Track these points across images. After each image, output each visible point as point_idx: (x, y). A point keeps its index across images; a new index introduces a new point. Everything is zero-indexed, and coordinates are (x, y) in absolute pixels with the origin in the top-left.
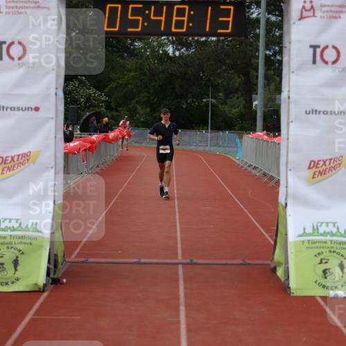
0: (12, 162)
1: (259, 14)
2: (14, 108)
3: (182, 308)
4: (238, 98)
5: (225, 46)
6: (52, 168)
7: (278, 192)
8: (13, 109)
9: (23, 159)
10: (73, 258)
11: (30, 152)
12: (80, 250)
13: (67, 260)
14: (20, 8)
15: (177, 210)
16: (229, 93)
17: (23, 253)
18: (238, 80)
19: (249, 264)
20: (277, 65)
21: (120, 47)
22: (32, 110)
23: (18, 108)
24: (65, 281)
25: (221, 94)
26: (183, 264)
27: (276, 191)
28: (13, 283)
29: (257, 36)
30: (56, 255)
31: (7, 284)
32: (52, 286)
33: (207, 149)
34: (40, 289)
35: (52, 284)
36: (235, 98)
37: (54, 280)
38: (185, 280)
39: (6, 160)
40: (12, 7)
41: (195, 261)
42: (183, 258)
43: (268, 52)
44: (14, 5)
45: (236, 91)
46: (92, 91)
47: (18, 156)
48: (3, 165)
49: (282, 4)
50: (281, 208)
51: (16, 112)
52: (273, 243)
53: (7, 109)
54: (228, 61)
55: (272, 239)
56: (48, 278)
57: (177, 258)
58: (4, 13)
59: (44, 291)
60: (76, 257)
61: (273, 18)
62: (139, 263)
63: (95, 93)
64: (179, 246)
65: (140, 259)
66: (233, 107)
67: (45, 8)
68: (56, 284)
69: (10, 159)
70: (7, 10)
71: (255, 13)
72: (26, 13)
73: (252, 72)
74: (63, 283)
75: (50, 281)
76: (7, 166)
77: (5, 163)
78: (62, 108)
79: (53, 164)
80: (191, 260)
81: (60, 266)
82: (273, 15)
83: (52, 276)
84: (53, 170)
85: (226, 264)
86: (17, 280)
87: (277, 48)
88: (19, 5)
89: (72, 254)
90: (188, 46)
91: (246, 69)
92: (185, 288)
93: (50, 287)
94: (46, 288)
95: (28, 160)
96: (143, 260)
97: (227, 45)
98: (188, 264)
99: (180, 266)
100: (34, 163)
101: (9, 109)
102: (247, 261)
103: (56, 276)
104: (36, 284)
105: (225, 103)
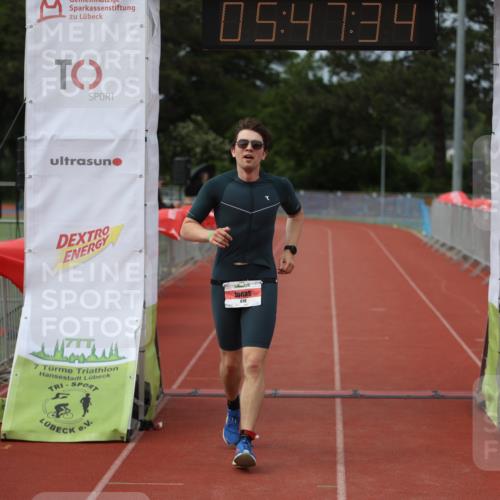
0: (81, 243)
1: (455, 20)
2: (84, 160)
3: (341, 469)
4: (425, 145)
5: (405, 69)
6: (140, 251)
7: (487, 285)
8: (81, 162)
9: (98, 238)
10: (175, 388)
11: (108, 228)
12: (188, 375)
13: (166, 391)
14: (91, 9)
15: (334, 312)
16: (412, 138)
17: (96, 388)
18: (425, 119)
19: (443, 397)
20: (481, 96)
21: (251, 72)
22: (110, 164)
23: (89, 160)
24: (161, 424)
25: (399, 140)
26: (342, 397)
27: (484, 283)
28: (81, 429)
29: (452, 54)
30: (147, 384)
31: (72, 430)
32: (142, 433)
33: (380, 220)
34: (122, 438)
35: (141, 429)
36: (420, 146)
37: (144, 423)
38: (345, 424)
39: (72, 240)
40: (80, 8)
41: (361, 392)
42: (343, 388)
43: (469, 77)
44: (82, 4)
45: (423, 134)
46: (211, 136)
47: (90, 233)
48: (66, 248)
49: (489, 6)
50: (491, 312)
51: (86, 167)
52: (480, 364)
53: (72, 163)
54: (409, 92)
55: (479, 358)
56: (136, 421)
57: (333, 387)
58: (68, 17)
59: (128, 441)
60: (179, 387)
61: (476, 27)
62: (275, 396)
63: (215, 140)
64: (337, 368)
65: (276, 390)
66: (418, 158)
67: (128, 8)
68: (147, 429)
69: (77, 238)
70: (72, 13)
71: (449, 19)
72: (101, 17)
73: (446, 107)
74: (157, 429)
75: (139, 425)
76: (72, 248)
77: (70, 245)
78: (155, 160)
79: (141, 245)
80: (355, 391)
81: (154, 402)
82: (475, 22)
83: (141, 417)
84: (143, 254)
85: (408, 398)
86: (88, 424)
87: (481, 71)
88: (90, 4)
89: (174, 381)
90: (350, 68)
91: (437, 102)
92: (346, 436)
93: (138, 434)
94: (132, 437)
95: (105, 240)
96: (281, 392)
97: (409, 68)
98: (351, 397)
99: (338, 401)
100: (114, 244)
101: (75, 163)
102: (441, 393)
103: (147, 418)
104: (116, 431)
105: (406, 153)
